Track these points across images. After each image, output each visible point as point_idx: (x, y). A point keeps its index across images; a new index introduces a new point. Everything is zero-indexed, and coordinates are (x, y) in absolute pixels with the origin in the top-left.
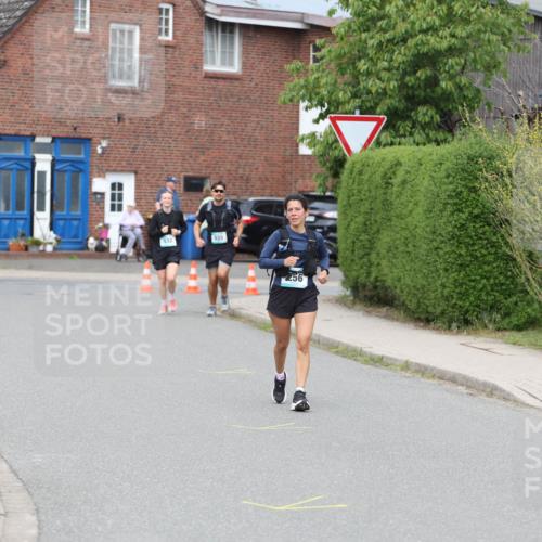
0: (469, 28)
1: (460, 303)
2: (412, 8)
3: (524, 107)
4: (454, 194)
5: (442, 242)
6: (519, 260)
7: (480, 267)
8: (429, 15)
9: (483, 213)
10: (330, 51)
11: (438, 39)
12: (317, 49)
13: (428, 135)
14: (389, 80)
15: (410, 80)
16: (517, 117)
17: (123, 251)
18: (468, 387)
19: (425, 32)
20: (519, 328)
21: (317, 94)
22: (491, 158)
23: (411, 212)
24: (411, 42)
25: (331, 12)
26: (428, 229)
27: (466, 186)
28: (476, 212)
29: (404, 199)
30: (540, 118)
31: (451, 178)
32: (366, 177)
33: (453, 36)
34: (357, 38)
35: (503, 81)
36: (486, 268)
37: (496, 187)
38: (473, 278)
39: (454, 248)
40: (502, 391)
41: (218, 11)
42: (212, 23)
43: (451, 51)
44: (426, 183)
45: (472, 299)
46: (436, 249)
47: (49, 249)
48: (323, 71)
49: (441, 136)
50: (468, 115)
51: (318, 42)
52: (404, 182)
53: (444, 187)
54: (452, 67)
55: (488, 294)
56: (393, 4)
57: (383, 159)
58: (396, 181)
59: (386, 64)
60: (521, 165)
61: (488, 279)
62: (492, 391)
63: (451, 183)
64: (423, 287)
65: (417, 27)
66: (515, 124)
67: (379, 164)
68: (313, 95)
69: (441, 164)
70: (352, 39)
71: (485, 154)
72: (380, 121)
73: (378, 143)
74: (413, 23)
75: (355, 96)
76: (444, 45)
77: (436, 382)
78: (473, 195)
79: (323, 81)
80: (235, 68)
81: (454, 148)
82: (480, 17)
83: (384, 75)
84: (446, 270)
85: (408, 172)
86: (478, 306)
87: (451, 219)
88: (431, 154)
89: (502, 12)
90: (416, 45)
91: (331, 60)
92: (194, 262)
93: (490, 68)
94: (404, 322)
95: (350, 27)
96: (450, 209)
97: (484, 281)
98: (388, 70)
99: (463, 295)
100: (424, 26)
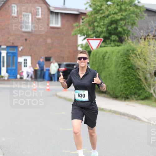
0: (126, 13)
1: (125, 92)
2: (110, 7)
3: (143, 35)
4: (123, 61)
5: (120, 75)
6: (142, 80)
7: (131, 82)
8: (115, 9)
9: (131, 66)
10: (86, 20)
11: (117, 16)
12: (83, 19)
13: (115, 44)
14: (103, 28)
15: (110, 28)
16: (141, 38)
17: (28, 79)
18: (128, 117)
19: (114, 14)
20: (143, 99)
21: (83, 32)
22: (133, 50)
23: (111, 66)
24: (110, 17)
25: (86, 9)
26: (116, 71)
27: (126, 59)
28: (130, 66)
29: (108, 62)
30: (147, 39)
31: (122, 57)
32: (97, 56)
33: (122, 15)
34: (94, 16)
35: (137, 28)
36: (133, 82)
37: (135, 59)
38: (129, 85)
39: (123, 77)
40: (138, 118)
41: (54, 9)
42: (52, 12)
43: (121, 19)
44: (115, 58)
45: (129, 91)
46: (118, 77)
47: (6, 78)
48: (84, 26)
49: (119, 44)
50: (126, 38)
51: (83, 17)
52: (109, 58)
53: (120, 59)
54: (121, 24)
55: (133, 90)
56: (104, 6)
57: (102, 51)
58: (106, 57)
59: (102, 23)
60: (142, 52)
61: (133, 85)
62: (135, 118)
63: (122, 58)
64: (115, 88)
65: (111, 13)
66: (140, 40)
67: (101, 53)
68: (82, 33)
69: (119, 52)
70: (93, 16)
71: (132, 49)
72: (101, 40)
73: (101, 46)
74: (110, 12)
75: (94, 33)
76: (119, 18)
77: (119, 115)
78: (128, 61)
79: (85, 28)
80: (59, 25)
81: (123, 48)
82: (129, 10)
83: (102, 27)
84: (121, 83)
85: (110, 55)
86: (131, 93)
87: (122, 68)
88: (116, 49)
89: (136, 8)
90: (111, 18)
91: (86, 23)
92: (48, 82)
93: (133, 24)
94: (109, 98)
95: (92, 13)
96: (122, 65)
97: (132, 86)
98: (103, 25)
99: (126, 90)
100: (113, 12)
